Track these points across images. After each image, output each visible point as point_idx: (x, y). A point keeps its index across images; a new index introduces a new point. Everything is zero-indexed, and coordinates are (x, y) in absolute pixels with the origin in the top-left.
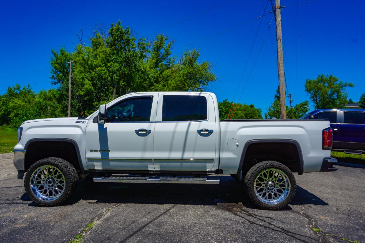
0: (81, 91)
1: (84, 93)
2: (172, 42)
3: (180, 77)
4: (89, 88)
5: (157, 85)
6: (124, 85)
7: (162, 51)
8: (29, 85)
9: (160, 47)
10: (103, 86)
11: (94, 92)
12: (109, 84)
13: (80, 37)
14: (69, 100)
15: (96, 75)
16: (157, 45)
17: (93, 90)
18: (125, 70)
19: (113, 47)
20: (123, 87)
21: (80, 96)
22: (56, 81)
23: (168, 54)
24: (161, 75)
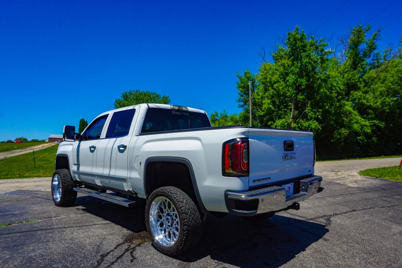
0: (261, 112)
1: (264, 112)
2: (379, 31)
3: (393, 76)
4: (267, 107)
5: (356, 93)
6: (303, 99)
7: (363, 47)
8: (225, 111)
9: (358, 42)
10: (281, 103)
11: (274, 111)
12: (288, 100)
13: (263, 55)
14: (250, 121)
15: (275, 92)
16: (353, 41)
17: (273, 109)
18: (302, 81)
19: (292, 58)
20: (302, 102)
21: (261, 116)
22: (242, 103)
23: (372, 48)
24: (361, 79)
